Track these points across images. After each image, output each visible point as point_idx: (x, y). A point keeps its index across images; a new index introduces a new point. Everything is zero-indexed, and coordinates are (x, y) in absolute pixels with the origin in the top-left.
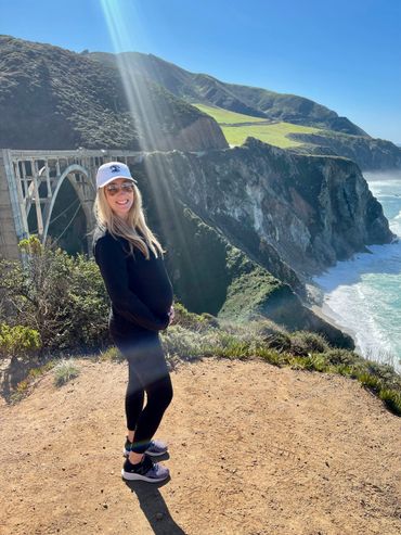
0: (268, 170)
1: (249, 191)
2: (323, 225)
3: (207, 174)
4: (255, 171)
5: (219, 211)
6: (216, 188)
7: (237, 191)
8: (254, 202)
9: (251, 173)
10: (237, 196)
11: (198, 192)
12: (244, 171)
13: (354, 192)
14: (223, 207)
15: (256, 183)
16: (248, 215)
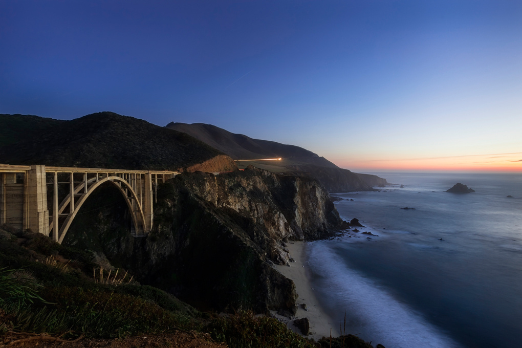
0: (260, 183)
2: (295, 214)
3: (219, 185)
4: (251, 183)
5: (224, 205)
6: (224, 192)
7: (237, 194)
9: (249, 184)
10: (238, 197)
11: (211, 194)
12: (244, 183)
13: (315, 196)
14: (228, 203)
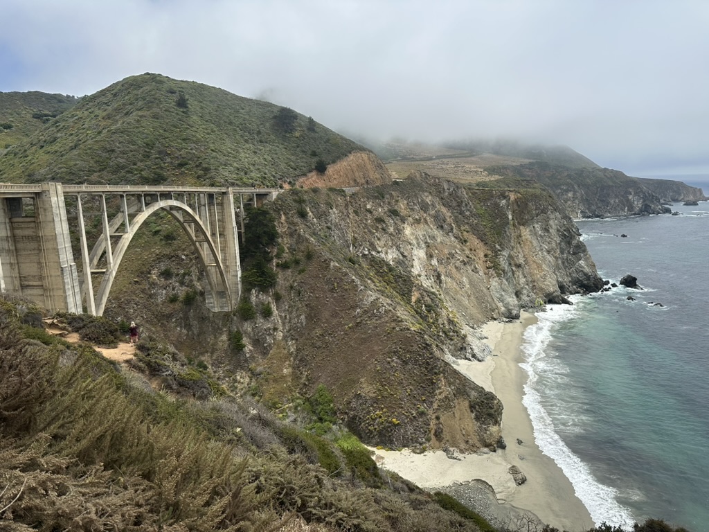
1: (408, 231)
5: (366, 251)
6: (366, 226)
8: (414, 242)
10: (391, 236)
11: (342, 232)
14: (373, 248)
15: (418, 221)
16: (404, 256)
